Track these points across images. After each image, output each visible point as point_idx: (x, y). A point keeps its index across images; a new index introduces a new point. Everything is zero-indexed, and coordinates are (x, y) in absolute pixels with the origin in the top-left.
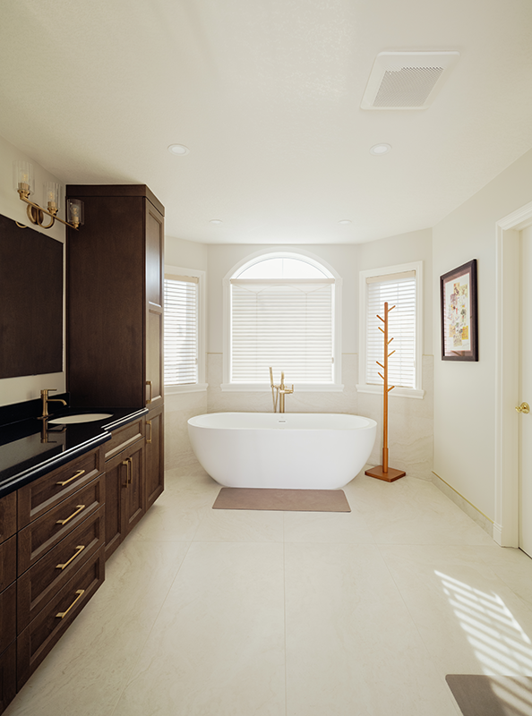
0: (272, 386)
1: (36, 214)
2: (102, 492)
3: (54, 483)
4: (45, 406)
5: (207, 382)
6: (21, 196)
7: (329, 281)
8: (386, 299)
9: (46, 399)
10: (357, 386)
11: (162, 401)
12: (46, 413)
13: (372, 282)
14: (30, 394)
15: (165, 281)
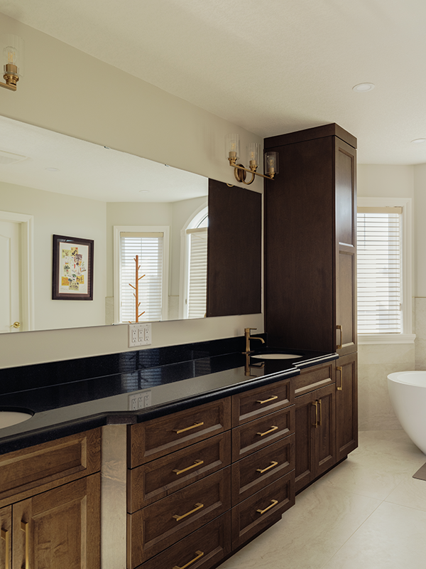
1: (241, 174)
2: (293, 422)
3: (255, 400)
4: (248, 343)
5: (414, 332)
6: (230, 163)
9: (248, 337)
11: (355, 347)
12: (248, 349)
14: (237, 331)
15: (358, 215)
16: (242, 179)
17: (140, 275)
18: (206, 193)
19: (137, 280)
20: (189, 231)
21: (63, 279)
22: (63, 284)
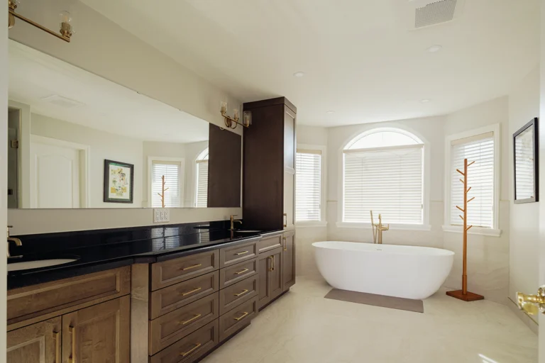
0: (373, 224)
1: (229, 121)
4: (232, 224)
5: (327, 221)
6: (222, 114)
7: (419, 146)
8: (466, 157)
9: (232, 220)
10: (443, 226)
12: (232, 227)
13: (455, 145)
14: (225, 217)
15: (297, 154)
16: (229, 126)
17: (165, 188)
18: (207, 139)
19: (163, 191)
20: (198, 162)
21: (112, 189)
22: (112, 192)
